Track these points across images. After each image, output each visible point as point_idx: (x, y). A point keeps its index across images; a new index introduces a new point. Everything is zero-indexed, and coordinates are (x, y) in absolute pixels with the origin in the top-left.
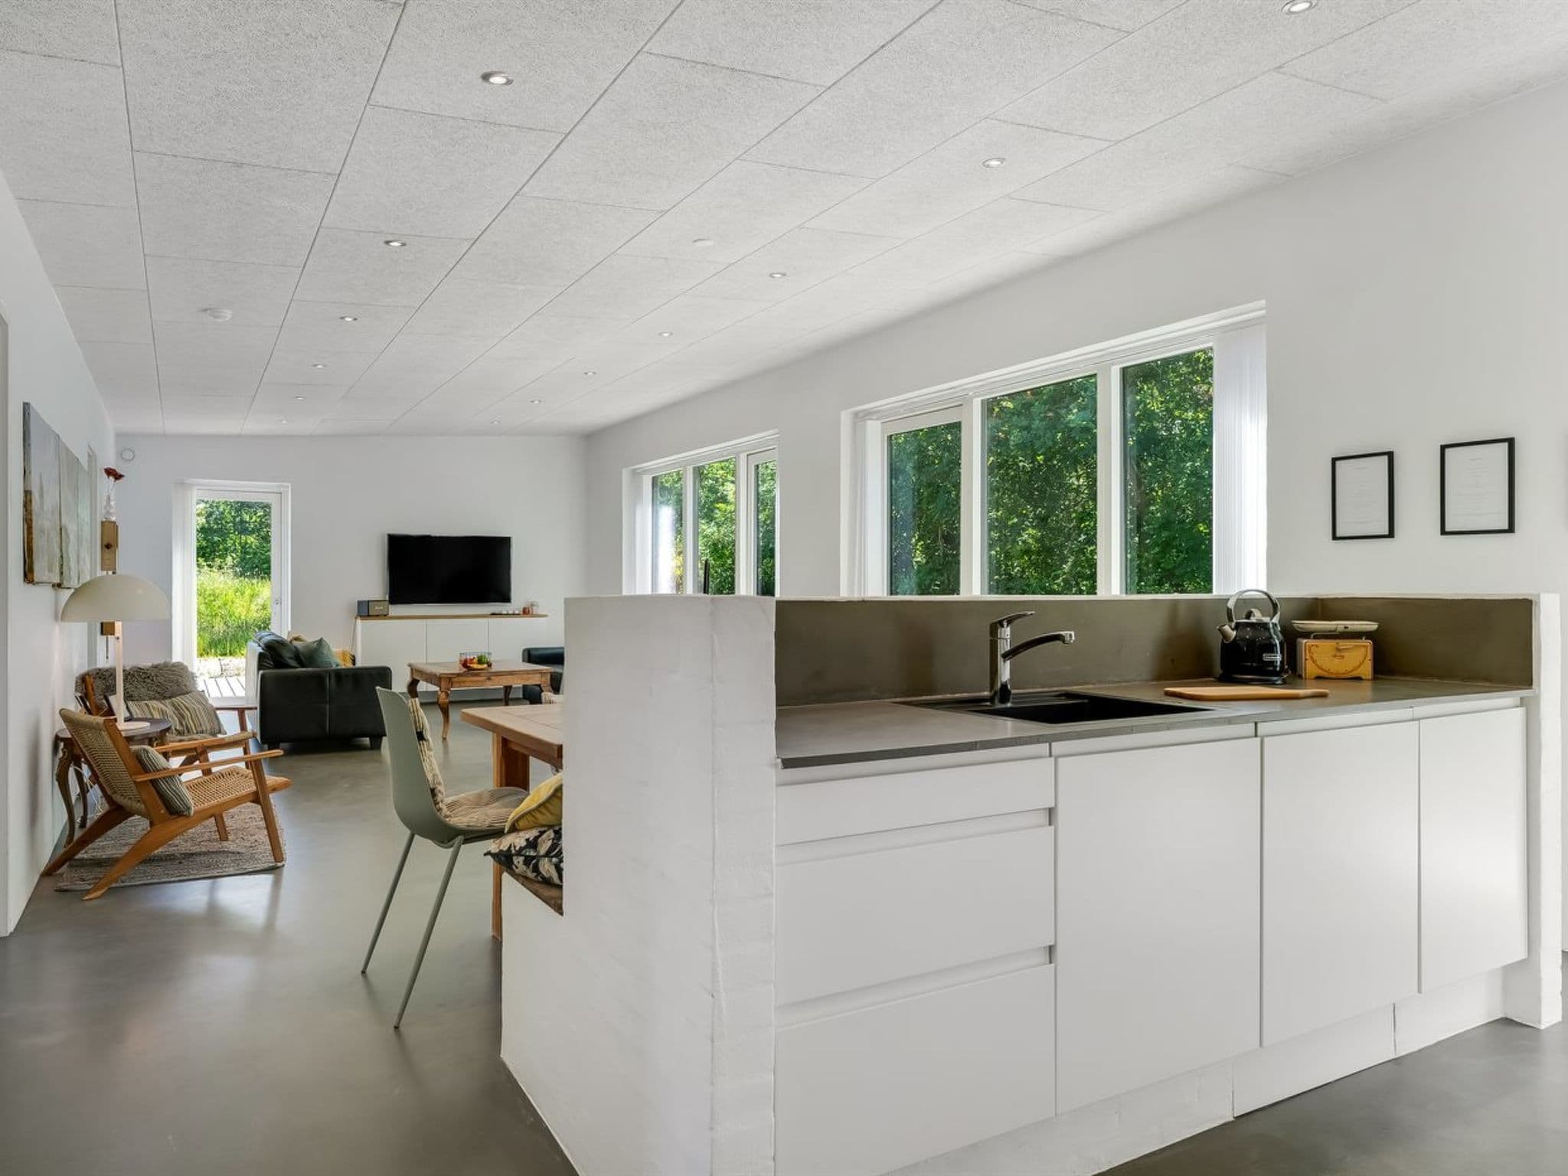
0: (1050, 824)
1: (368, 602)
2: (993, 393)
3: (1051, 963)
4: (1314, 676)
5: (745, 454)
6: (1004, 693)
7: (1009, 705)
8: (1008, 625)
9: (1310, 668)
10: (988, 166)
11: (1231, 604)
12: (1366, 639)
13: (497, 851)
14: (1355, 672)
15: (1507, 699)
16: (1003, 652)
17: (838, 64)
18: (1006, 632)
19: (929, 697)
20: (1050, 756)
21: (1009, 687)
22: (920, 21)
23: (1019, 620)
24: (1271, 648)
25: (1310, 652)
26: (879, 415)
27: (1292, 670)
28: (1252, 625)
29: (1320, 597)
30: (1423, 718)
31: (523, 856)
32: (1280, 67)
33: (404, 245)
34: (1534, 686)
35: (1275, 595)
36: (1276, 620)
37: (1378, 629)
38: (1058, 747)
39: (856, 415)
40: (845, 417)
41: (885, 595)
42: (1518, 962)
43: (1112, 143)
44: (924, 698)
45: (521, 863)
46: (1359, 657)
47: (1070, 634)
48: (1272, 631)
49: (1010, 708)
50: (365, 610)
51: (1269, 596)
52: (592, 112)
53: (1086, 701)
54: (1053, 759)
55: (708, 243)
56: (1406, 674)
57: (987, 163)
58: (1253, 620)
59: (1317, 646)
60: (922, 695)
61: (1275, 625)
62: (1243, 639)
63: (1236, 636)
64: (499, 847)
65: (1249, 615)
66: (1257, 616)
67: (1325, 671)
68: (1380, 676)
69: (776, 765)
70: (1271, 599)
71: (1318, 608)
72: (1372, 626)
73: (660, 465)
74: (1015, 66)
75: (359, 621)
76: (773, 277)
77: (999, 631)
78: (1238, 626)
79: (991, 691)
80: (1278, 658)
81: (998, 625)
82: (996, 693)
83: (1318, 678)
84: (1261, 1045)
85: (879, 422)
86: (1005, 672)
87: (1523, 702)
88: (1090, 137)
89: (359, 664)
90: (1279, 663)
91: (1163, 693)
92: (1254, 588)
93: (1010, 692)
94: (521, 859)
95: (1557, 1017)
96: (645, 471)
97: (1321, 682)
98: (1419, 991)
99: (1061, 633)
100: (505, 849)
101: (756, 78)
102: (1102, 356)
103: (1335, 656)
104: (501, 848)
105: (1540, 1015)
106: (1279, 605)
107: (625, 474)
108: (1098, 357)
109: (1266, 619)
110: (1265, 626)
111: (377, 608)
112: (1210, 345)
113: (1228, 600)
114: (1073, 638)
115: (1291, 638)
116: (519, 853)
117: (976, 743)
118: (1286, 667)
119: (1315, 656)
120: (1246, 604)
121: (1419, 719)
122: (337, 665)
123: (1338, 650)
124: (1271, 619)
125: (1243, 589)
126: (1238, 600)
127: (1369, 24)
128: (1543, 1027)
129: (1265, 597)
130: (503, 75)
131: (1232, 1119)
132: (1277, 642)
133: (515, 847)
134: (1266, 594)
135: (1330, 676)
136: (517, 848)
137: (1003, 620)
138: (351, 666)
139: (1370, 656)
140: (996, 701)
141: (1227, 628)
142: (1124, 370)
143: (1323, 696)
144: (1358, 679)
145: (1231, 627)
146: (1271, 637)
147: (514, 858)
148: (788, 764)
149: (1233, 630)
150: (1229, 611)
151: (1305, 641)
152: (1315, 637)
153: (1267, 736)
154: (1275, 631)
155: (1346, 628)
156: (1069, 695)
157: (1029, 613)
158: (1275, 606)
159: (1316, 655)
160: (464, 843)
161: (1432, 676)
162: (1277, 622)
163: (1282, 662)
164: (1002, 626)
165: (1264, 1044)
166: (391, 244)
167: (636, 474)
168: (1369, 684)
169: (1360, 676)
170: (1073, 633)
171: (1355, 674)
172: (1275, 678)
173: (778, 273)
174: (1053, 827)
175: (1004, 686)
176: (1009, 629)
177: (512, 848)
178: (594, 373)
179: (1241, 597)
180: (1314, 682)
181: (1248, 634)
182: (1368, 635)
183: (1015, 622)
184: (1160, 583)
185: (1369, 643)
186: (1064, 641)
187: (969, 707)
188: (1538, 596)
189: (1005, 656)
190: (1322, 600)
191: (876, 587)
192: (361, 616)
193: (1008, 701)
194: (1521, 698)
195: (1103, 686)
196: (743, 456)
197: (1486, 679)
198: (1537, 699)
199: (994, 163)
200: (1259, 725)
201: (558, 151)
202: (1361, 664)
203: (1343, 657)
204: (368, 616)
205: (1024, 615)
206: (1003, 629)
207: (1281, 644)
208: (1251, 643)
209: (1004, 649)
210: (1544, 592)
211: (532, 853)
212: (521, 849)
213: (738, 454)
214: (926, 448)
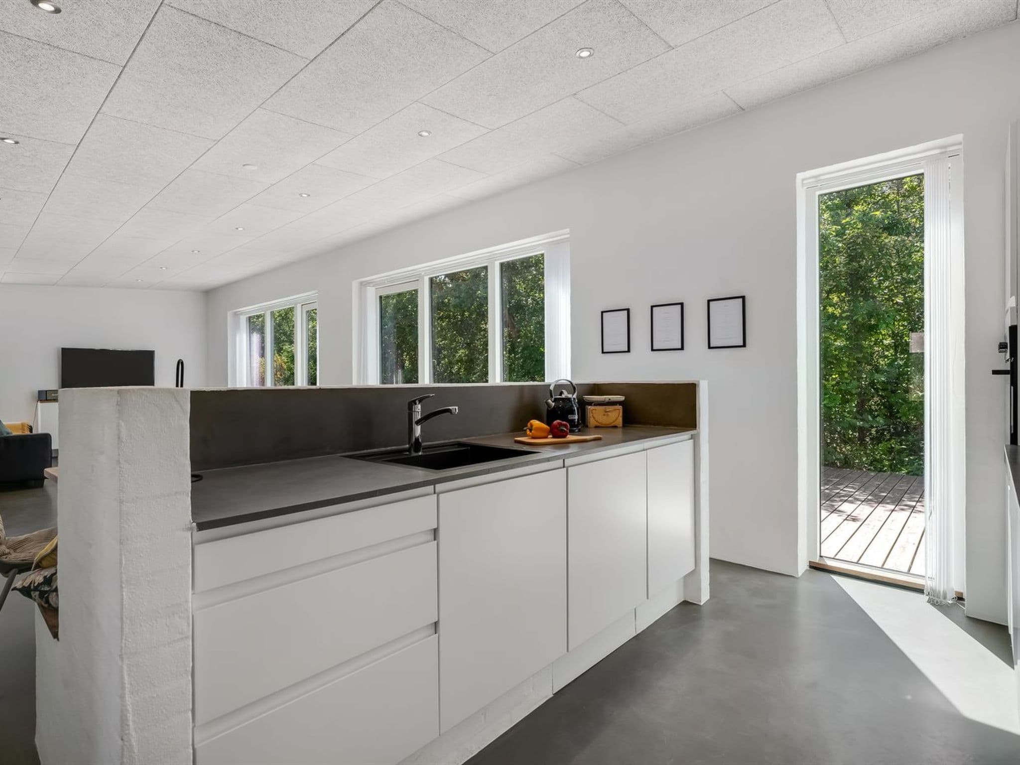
0: (435, 540)
1: (46, 391)
2: (434, 274)
3: (436, 633)
4: (594, 426)
5: (301, 305)
6: (417, 445)
7: (420, 453)
8: (419, 403)
9: (592, 422)
10: (421, 135)
11: (552, 388)
12: (620, 405)
13: (21, 587)
14: (614, 423)
15: (686, 435)
16: (416, 420)
17: (314, 43)
18: (418, 407)
19: (369, 451)
20: (435, 493)
21: (420, 440)
22: (365, 18)
23: (427, 399)
24: (572, 412)
25: (592, 413)
26: (374, 284)
27: (582, 425)
28: (563, 399)
29: (596, 383)
30: (648, 449)
31: (38, 591)
32: (575, 94)
33: (17, 143)
34: (697, 428)
35: (574, 382)
36: (575, 396)
37: (624, 401)
38: (440, 487)
39: (361, 283)
40: (355, 285)
41: (378, 383)
42: (692, 572)
43: (490, 131)
44: (365, 451)
45: (37, 597)
46: (616, 415)
47: (455, 409)
48: (573, 402)
49: (421, 456)
50: (45, 396)
51: (571, 383)
52: (137, 50)
53: (469, 448)
54: (436, 495)
55: (253, 168)
56: (640, 423)
57: (420, 133)
58: (563, 396)
59: (596, 410)
60: (364, 450)
61: (574, 399)
62: (558, 407)
63: (555, 405)
64: (23, 584)
65: (561, 393)
66: (565, 394)
67: (599, 423)
68: (626, 425)
69: (191, 529)
70: (572, 385)
71: (596, 389)
72: (621, 398)
73: (253, 309)
74: (429, 66)
75: (39, 403)
76: (301, 196)
77: (414, 407)
78: (556, 400)
79: (409, 444)
80: (576, 417)
81: (413, 404)
82: (412, 445)
83: (596, 427)
84: (568, 651)
85: (374, 288)
86: (418, 431)
87: (692, 437)
88: (477, 125)
89: (34, 432)
90: (576, 420)
91: (513, 441)
92: (565, 378)
93: (421, 444)
94: (37, 593)
95: (708, 597)
96: (242, 314)
97: (598, 430)
98: (648, 598)
99: (450, 408)
100: (26, 586)
101: (258, 43)
102: (490, 255)
103: (604, 415)
104: (24, 584)
105: (700, 597)
106: (577, 389)
107: (229, 314)
108: (488, 256)
109: (570, 396)
110: (569, 399)
111: (53, 395)
112: (543, 252)
113: (550, 385)
114: (457, 411)
115: (583, 404)
116: (36, 589)
117: (376, 491)
118: (580, 422)
119: (594, 415)
120: (559, 387)
121: (646, 450)
122: (8, 433)
123: (606, 412)
124: (573, 396)
125: (559, 379)
126: (555, 385)
127: (619, 74)
128: (702, 604)
129: (569, 383)
130: (51, 3)
131: (552, 696)
132: (576, 408)
133: (34, 583)
134: (570, 382)
135: (602, 426)
136: (36, 585)
137: (416, 400)
138: (29, 433)
139: (621, 414)
140: (412, 451)
141: (550, 401)
142: (502, 265)
143: (599, 439)
144: (615, 427)
145: (552, 401)
146: (572, 406)
147: (32, 593)
148: (202, 526)
149: (553, 402)
150: (551, 391)
151: (589, 407)
152: (595, 405)
153: (570, 466)
154: (574, 403)
155: (610, 400)
156: (460, 444)
157: (431, 395)
158: (574, 388)
159: (596, 415)
160: (18, 574)
161: (650, 424)
162: (576, 397)
163: (578, 419)
164: (416, 404)
165: (570, 650)
166: (5, 140)
167: (236, 315)
168: (620, 430)
169: (616, 425)
170: (457, 408)
171: (613, 425)
172: (575, 429)
173: (305, 194)
174: (436, 542)
175: (417, 439)
176: (419, 406)
177: (32, 585)
178: (199, 251)
179: (558, 383)
180: (594, 429)
181: (561, 404)
182: (620, 403)
183: (424, 401)
184: (524, 376)
185: (620, 407)
186: (451, 413)
187: (386, 457)
188: (699, 382)
189: (418, 423)
190: (598, 384)
191: (372, 379)
192: (41, 400)
193: (419, 451)
194: (692, 435)
195: (482, 437)
196: (299, 306)
197: (675, 425)
198: (698, 435)
199: (425, 134)
200: (565, 460)
201: (119, 81)
202: (617, 419)
203: (608, 415)
204: (47, 400)
205: (428, 397)
206: (416, 406)
207: (578, 409)
208: (562, 409)
209: (417, 418)
210: (702, 379)
211: (46, 588)
212: (39, 584)
213: (296, 304)
214: (408, 307)
